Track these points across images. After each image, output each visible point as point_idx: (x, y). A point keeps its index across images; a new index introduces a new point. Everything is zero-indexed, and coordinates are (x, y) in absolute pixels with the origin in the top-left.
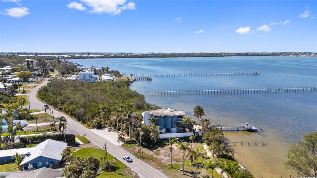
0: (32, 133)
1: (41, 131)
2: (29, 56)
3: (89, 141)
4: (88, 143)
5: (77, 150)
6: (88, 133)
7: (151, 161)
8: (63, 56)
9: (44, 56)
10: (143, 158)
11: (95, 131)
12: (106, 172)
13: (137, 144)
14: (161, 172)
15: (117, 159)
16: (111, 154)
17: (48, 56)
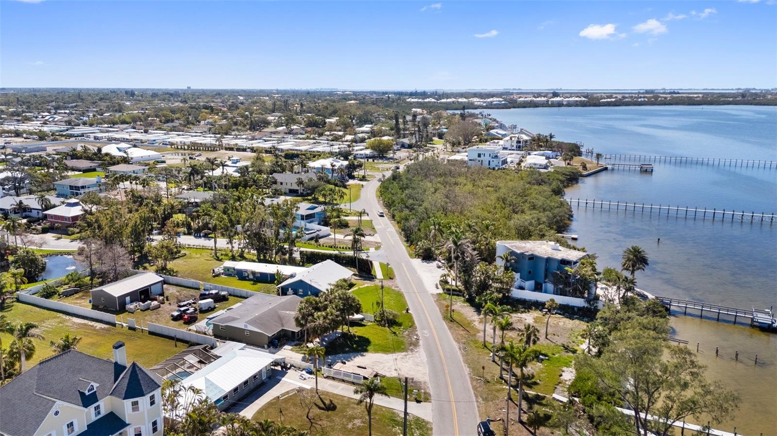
0: (328, 248)
1: (340, 248)
2: (426, 100)
3: (394, 276)
4: (391, 278)
5: (366, 285)
6: (403, 264)
7: (462, 328)
8: (492, 102)
9: (453, 102)
10: (452, 320)
11: (417, 262)
12: (378, 325)
13: (464, 297)
14: (460, 349)
15: (409, 311)
16: (408, 302)
17: (460, 100)
